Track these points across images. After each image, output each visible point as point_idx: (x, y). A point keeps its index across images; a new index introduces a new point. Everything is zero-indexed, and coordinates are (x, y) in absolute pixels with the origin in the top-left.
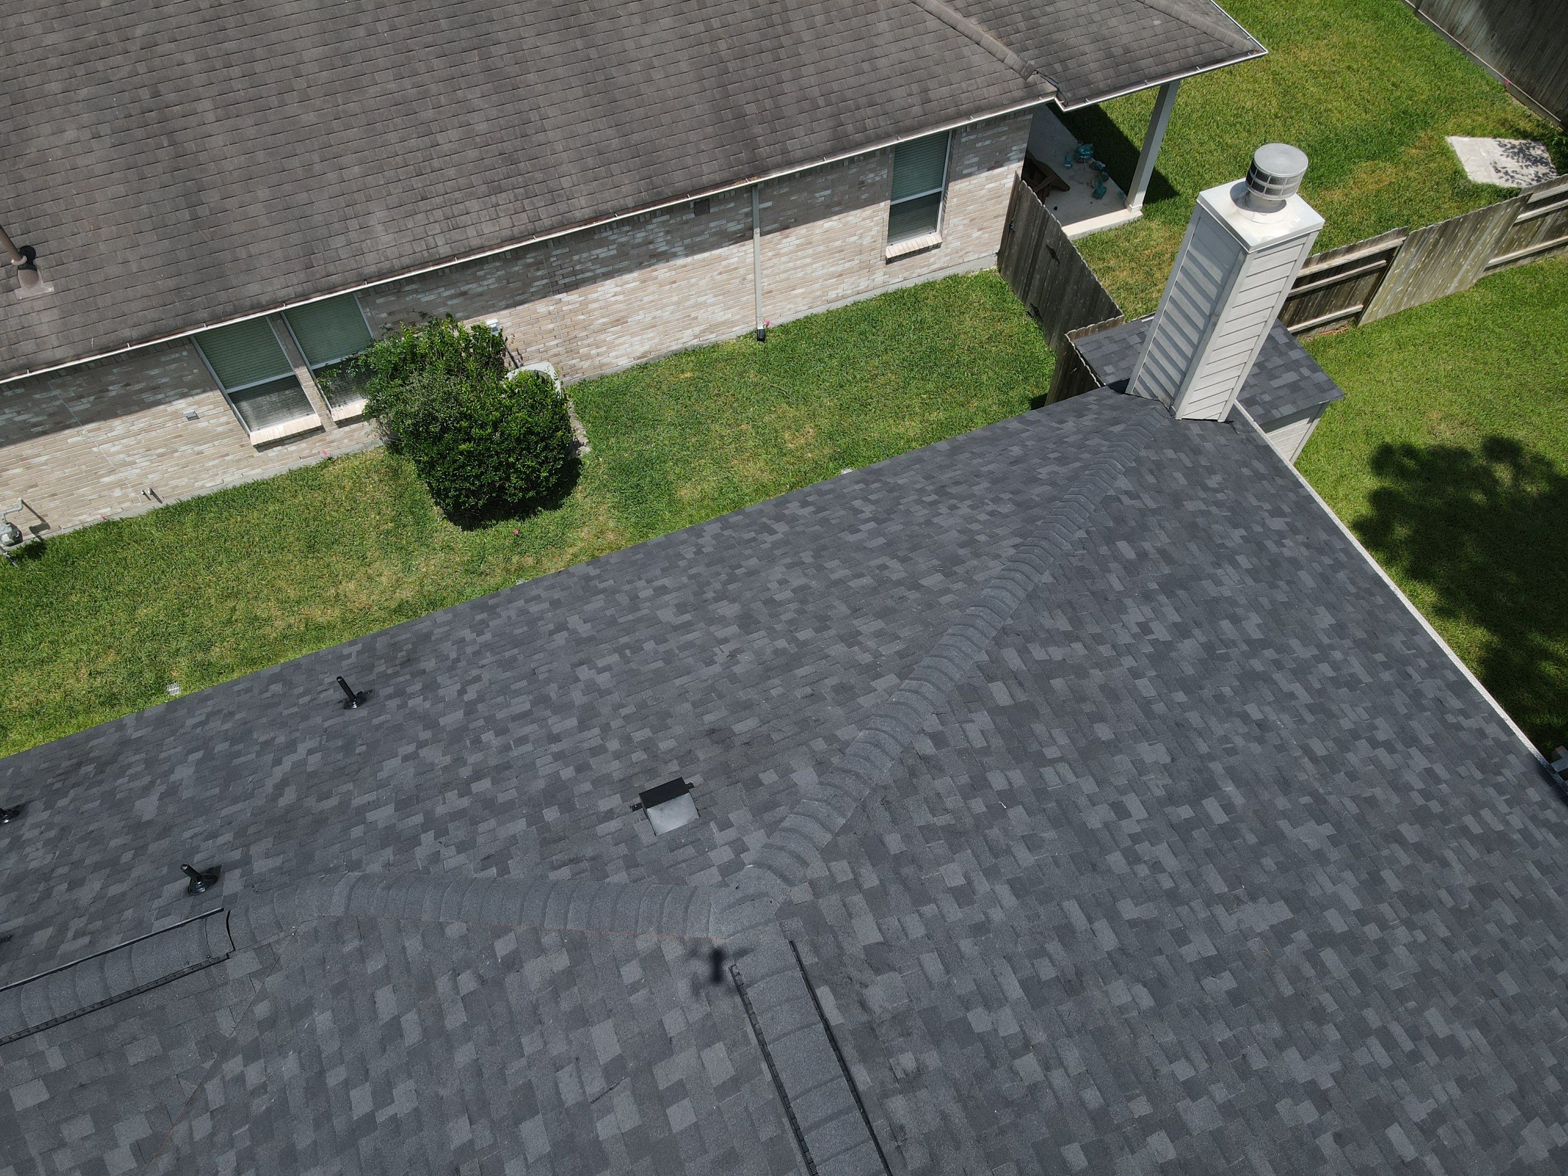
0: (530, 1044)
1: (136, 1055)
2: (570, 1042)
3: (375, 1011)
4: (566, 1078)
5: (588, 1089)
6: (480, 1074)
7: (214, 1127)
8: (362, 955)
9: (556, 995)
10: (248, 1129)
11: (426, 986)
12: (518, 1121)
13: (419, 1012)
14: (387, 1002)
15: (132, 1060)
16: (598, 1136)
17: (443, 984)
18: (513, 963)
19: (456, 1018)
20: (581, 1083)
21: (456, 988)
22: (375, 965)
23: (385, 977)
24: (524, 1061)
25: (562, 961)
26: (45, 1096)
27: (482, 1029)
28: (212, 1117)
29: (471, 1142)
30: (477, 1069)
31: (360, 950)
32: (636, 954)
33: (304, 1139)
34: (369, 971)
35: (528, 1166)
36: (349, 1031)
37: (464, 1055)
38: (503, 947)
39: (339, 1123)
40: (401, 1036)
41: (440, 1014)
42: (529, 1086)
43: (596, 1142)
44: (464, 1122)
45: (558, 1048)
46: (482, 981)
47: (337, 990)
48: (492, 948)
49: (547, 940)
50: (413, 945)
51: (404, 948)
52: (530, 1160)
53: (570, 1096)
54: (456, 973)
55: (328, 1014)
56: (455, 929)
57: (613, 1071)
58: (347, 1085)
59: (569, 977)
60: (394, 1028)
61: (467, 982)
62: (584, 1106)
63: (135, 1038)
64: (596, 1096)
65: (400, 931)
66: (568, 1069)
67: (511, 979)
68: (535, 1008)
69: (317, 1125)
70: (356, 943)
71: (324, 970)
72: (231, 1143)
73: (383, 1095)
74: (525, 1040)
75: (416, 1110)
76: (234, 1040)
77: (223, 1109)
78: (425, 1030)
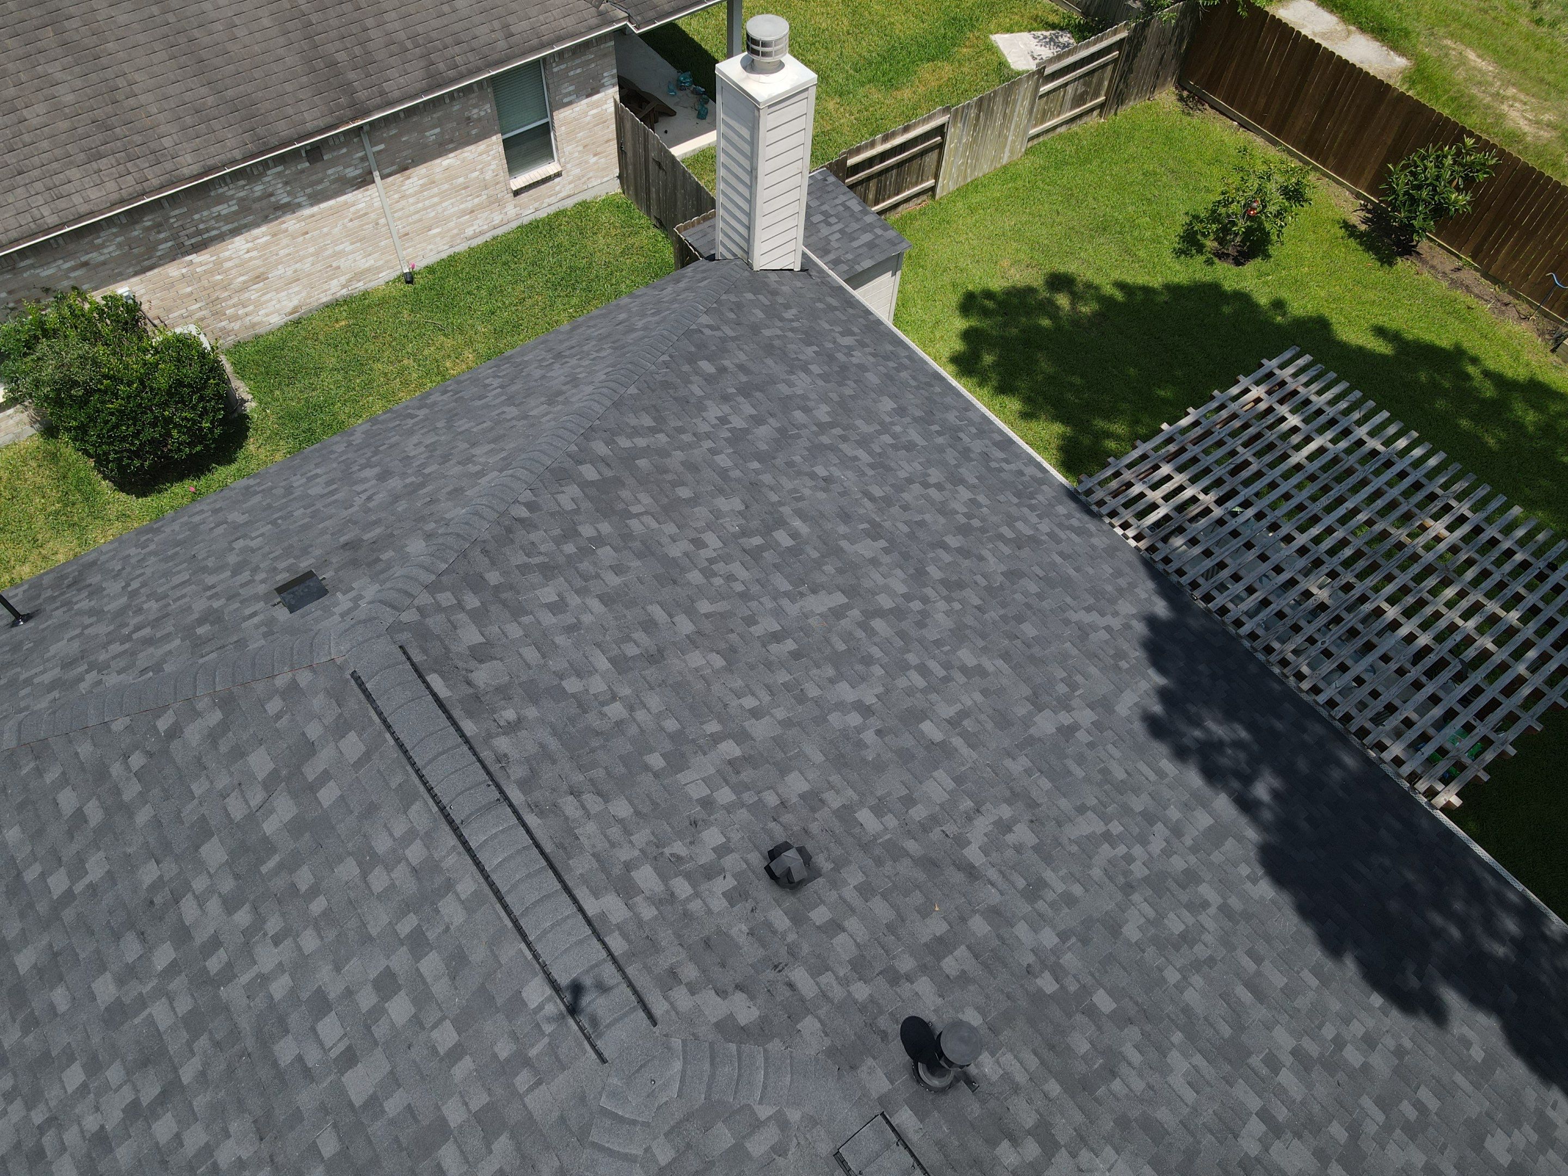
0: (198, 788)
2: (231, 774)
3: (59, 811)
4: (233, 802)
5: (252, 802)
6: (160, 824)
8: (39, 772)
9: (215, 744)
11: (102, 774)
12: (197, 848)
13: (99, 798)
14: (67, 800)
16: (265, 834)
17: (116, 769)
18: (174, 732)
19: (131, 790)
20: (246, 800)
21: (128, 768)
22: (52, 775)
23: (64, 781)
24: (196, 802)
25: (216, 716)
27: (156, 792)
29: (161, 877)
30: (156, 822)
31: (37, 769)
32: (277, 691)
33: (13, 930)
34: (48, 781)
35: (211, 876)
36: (37, 835)
37: (143, 816)
38: (163, 724)
39: (41, 907)
40: (86, 822)
41: (117, 791)
42: (203, 818)
43: (265, 839)
44: (152, 865)
45: (223, 781)
46: (150, 755)
47: (21, 807)
48: (155, 727)
49: (200, 706)
50: (85, 749)
51: (77, 754)
52: (212, 872)
53: (237, 812)
54: (126, 757)
55: (17, 829)
56: (118, 725)
57: (270, 784)
58: (43, 876)
59: (224, 727)
60: (80, 816)
61: (137, 760)
62: (251, 817)
64: (260, 805)
65: (70, 742)
66: (234, 795)
67: (175, 745)
68: (199, 759)
69: (22, 916)
70: (32, 765)
71: (6, 795)
73: (78, 869)
74: (194, 787)
75: (109, 872)
78: (106, 810)
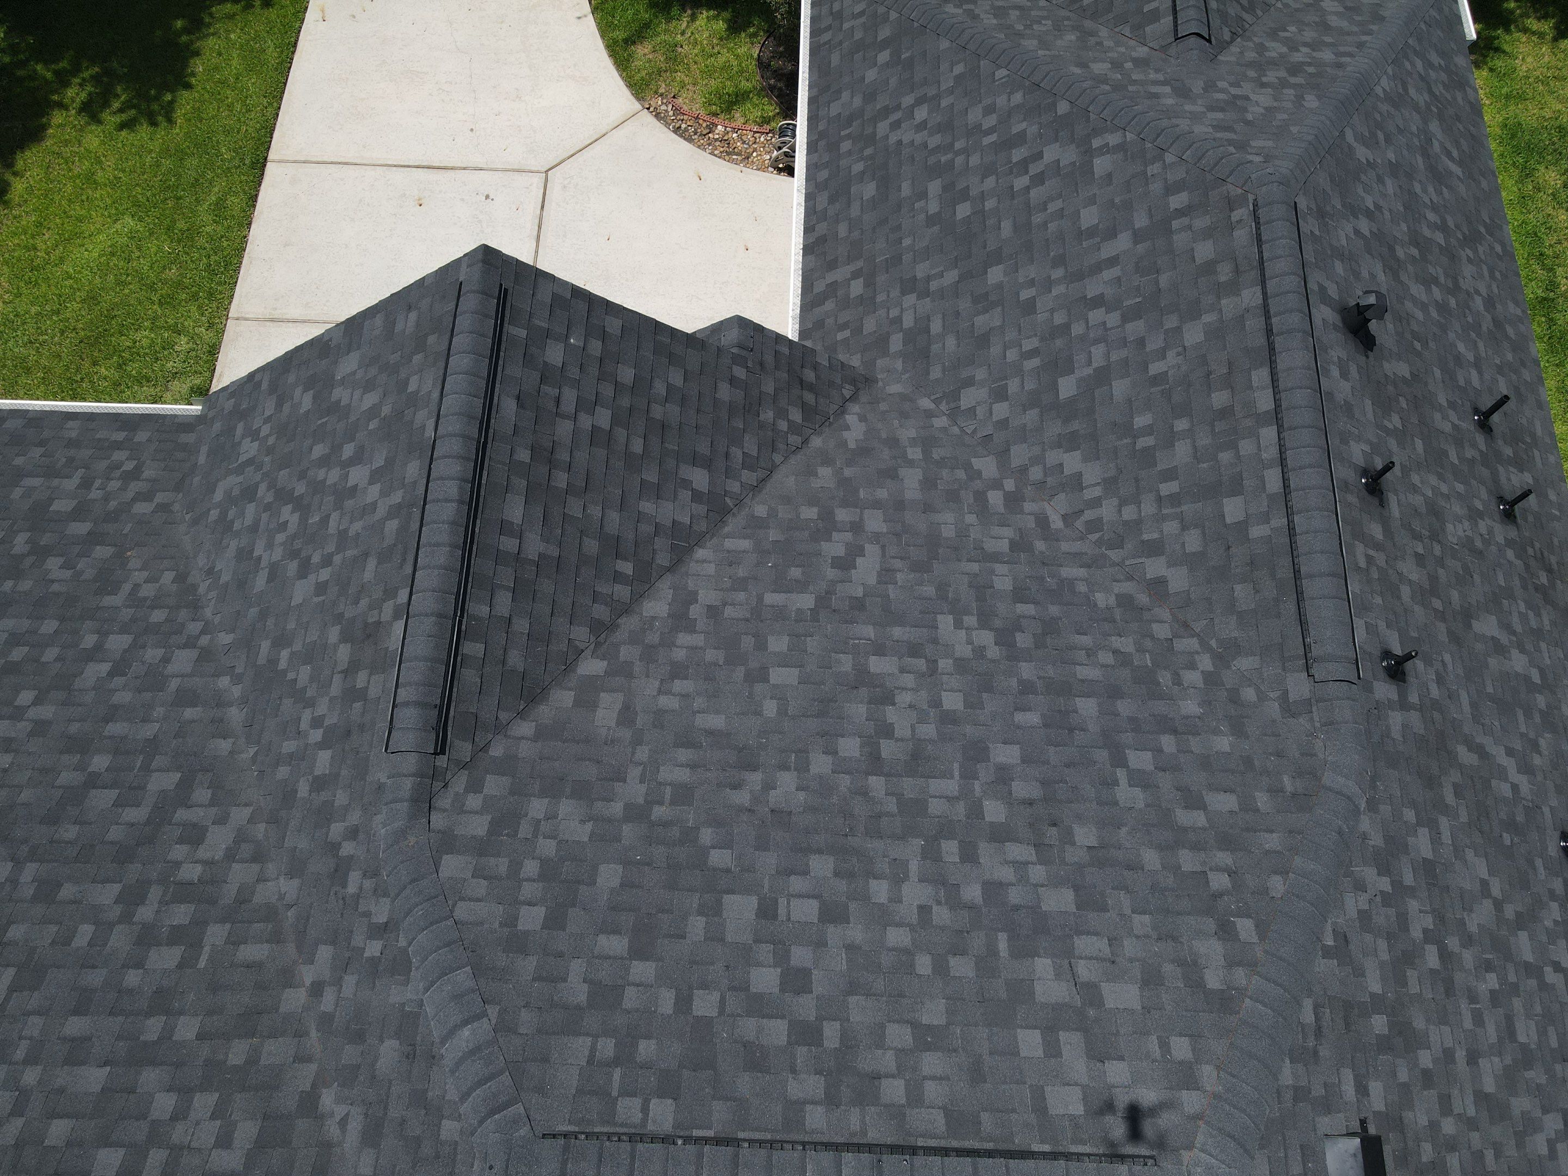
0: (1142, 921)
1: (1240, 590)
2: (1131, 960)
3: (1217, 790)
4: (1098, 945)
5: (1082, 962)
6: (1129, 867)
7: (1158, 639)
8: (1276, 791)
9: (1181, 963)
10: (1147, 666)
11: (1227, 842)
12: (1076, 889)
13: (1203, 829)
14: (1223, 802)
15: (1238, 588)
16: (1039, 956)
17: (1224, 858)
18: (1226, 931)
19: (1187, 860)
20: (1090, 958)
21: (1217, 869)
22: (1263, 800)
23: (1248, 807)
24: (1128, 912)
25: (1213, 981)
26: (1228, 520)
27: (1169, 881)
28: (1166, 639)
30: (1134, 866)
31: (1281, 791)
32: (1198, 1061)
33: (1125, 708)
34: (1258, 794)
35: (1037, 886)
36: (1206, 763)
37: (1151, 858)
38: (1244, 925)
39: (1127, 737)
40: (1186, 807)
41: (1196, 847)
42: (1104, 908)
44: (1093, 841)
45: (1131, 948)
46: (1217, 896)
47: (1248, 762)
48: (1248, 916)
49: (1240, 973)
50: (1272, 841)
51: (1272, 831)
52: (1041, 889)
53: (1083, 944)
54: (1231, 873)
55: (1227, 749)
56: (1276, 883)
57: (1092, 993)
58: (1158, 751)
59: (1195, 983)
60: (1196, 803)
61: (1220, 881)
62: (1069, 953)
63: (1257, 592)
64: (1074, 968)
65: (1290, 832)
66: (1107, 950)
67: (1209, 924)
68: (1175, 939)
69: (1131, 719)
70: (1289, 788)
71: (1271, 754)
72: (1141, 650)
74: (1146, 918)
75: (1116, 803)
76: (1229, 667)
77: (1171, 649)
78: (1185, 830)
